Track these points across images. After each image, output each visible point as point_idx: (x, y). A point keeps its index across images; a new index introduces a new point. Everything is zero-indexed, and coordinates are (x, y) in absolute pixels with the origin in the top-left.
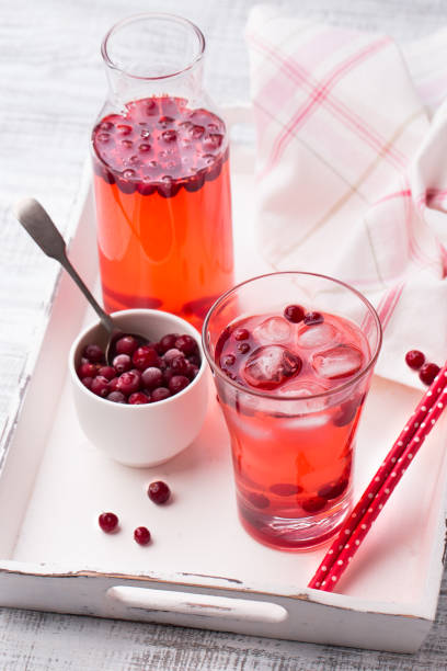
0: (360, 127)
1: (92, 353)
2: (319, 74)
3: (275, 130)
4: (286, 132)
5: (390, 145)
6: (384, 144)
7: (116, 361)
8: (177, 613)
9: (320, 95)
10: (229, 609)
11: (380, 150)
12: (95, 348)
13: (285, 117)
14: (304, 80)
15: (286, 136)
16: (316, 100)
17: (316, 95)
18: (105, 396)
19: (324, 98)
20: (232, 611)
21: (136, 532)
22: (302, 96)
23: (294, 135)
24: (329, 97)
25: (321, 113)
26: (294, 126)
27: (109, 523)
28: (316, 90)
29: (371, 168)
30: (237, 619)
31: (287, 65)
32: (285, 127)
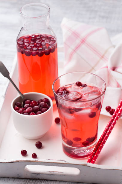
0: (95, 50)
1: (18, 104)
2: (83, 35)
3: (70, 51)
4: (73, 51)
5: (104, 55)
6: (102, 55)
7: (25, 105)
8: (46, 174)
9: (83, 41)
10: (62, 172)
11: (101, 57)
12: (19, 103)
13: (73, 47)
14: (78, 37)
15: (73, 52)
16: (82, 42)
17: (82, 41)
18: (23, 114)
19: (84, 42)
20: (63, 173)
21: (32, 155)
22: (78, 41)
23: (76, 52)
24: (86, 42)
25: (83, 46)
26: (76, 49)
27: (24, 153)
28: (82, 40)
29: (98, 62)
30: (65, 175)
31: (73, 32)
32: (73, 50)
